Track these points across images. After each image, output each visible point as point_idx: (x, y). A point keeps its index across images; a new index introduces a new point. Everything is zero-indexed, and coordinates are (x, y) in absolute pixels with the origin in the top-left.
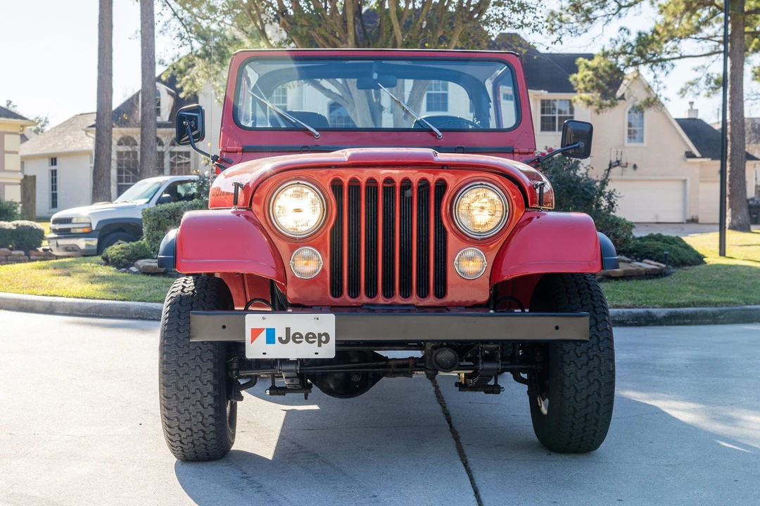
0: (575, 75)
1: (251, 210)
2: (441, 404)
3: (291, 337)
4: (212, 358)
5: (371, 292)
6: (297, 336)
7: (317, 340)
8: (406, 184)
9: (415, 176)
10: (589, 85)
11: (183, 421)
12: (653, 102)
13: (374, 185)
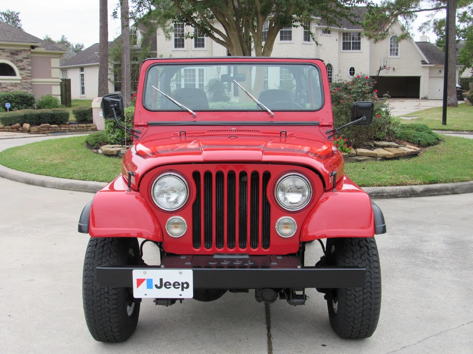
1: (139, 192)
6: (168, 284)
7: (181, 286)
12: (406, 36)
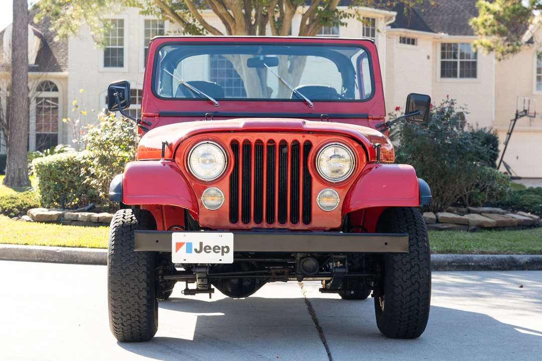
0: (475, 19)
1: (175, 162)
2: (311, 314)
3: (203, 248)
4: (146, 263)
5: (258, 219)
6: (208, 248)
7: (221, 251)
8: (283, 144)
9: (289, 138)
10: (489, 30)
11: (125, 308)
13: (261, 144)
